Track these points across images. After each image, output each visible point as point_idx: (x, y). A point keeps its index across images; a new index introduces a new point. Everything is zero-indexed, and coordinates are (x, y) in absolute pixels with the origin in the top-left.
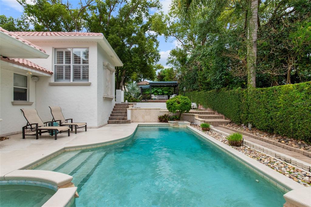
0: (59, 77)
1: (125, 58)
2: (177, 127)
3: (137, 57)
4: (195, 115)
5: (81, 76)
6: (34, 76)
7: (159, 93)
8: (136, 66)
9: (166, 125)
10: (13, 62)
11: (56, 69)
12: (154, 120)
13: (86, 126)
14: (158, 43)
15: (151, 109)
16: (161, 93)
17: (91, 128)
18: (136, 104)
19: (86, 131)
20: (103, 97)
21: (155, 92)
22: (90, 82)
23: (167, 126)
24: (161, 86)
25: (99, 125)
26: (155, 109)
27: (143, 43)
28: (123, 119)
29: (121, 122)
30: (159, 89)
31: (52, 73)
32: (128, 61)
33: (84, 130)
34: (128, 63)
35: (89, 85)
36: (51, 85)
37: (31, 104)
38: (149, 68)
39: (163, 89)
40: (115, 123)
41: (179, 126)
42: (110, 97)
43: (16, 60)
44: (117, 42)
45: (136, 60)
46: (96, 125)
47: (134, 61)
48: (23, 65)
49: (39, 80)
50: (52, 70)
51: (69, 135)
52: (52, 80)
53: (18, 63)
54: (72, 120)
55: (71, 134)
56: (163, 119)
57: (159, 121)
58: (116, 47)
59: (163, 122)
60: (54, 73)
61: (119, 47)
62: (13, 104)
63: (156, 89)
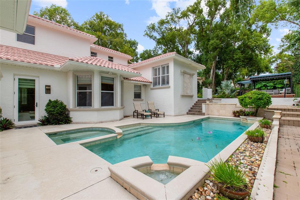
0: (155, 84)
1: (226, 58)
2: (246, 122)
3: (239, 54)
4: (275, 111)
5: (166, 82)
6: (144, 85)
7: (269, 88)
8: (238, 63)
9: (237, 120)
10: (131, 80)
11: (154, 79)
12: (229, 115)
13: (164, 114)
14: (270, 32)
15: (225, 104)
16: (271, 87)
17: (168, 116)
18: (221, 100)
19: (164, 117)
20: (181, 95)
21: (263, 86)
22: (170, 85)
23: (239, 121)
24: (273, 79)
25: (176, 115)
26: (230, 104)
27: (245, 39)
28: (199, 112)
29: (196, 114)
30: (270, 82)
31: (151, 82)
32: (229, 60)
33: (163, 116)
34: (229, 62)
35: (169, 87)
36: (152, 89)
37: (142, 100)
38: (256, 61)
39: (275, 83)
40: (192, 114)
41: (247, 121)
42: (190, 95)
43: (132, 79)
44: (217, 45)
45: (238, 56)
46: (173, 114)
47: (236, 59)
48: (135, 80)
49: (146, 87)
50: (152, 80)
51: (151, 118)
52: (152, 86)
53: (133, 80)
54: (158, 109)
55: (152, 117)
56: (237, 114)
57: (233, 116)
58: (216, 50)
59: (237, 117)
60: (153, 82)
61: (219, 49)
62: (134, 100)
63: (265, 84)
